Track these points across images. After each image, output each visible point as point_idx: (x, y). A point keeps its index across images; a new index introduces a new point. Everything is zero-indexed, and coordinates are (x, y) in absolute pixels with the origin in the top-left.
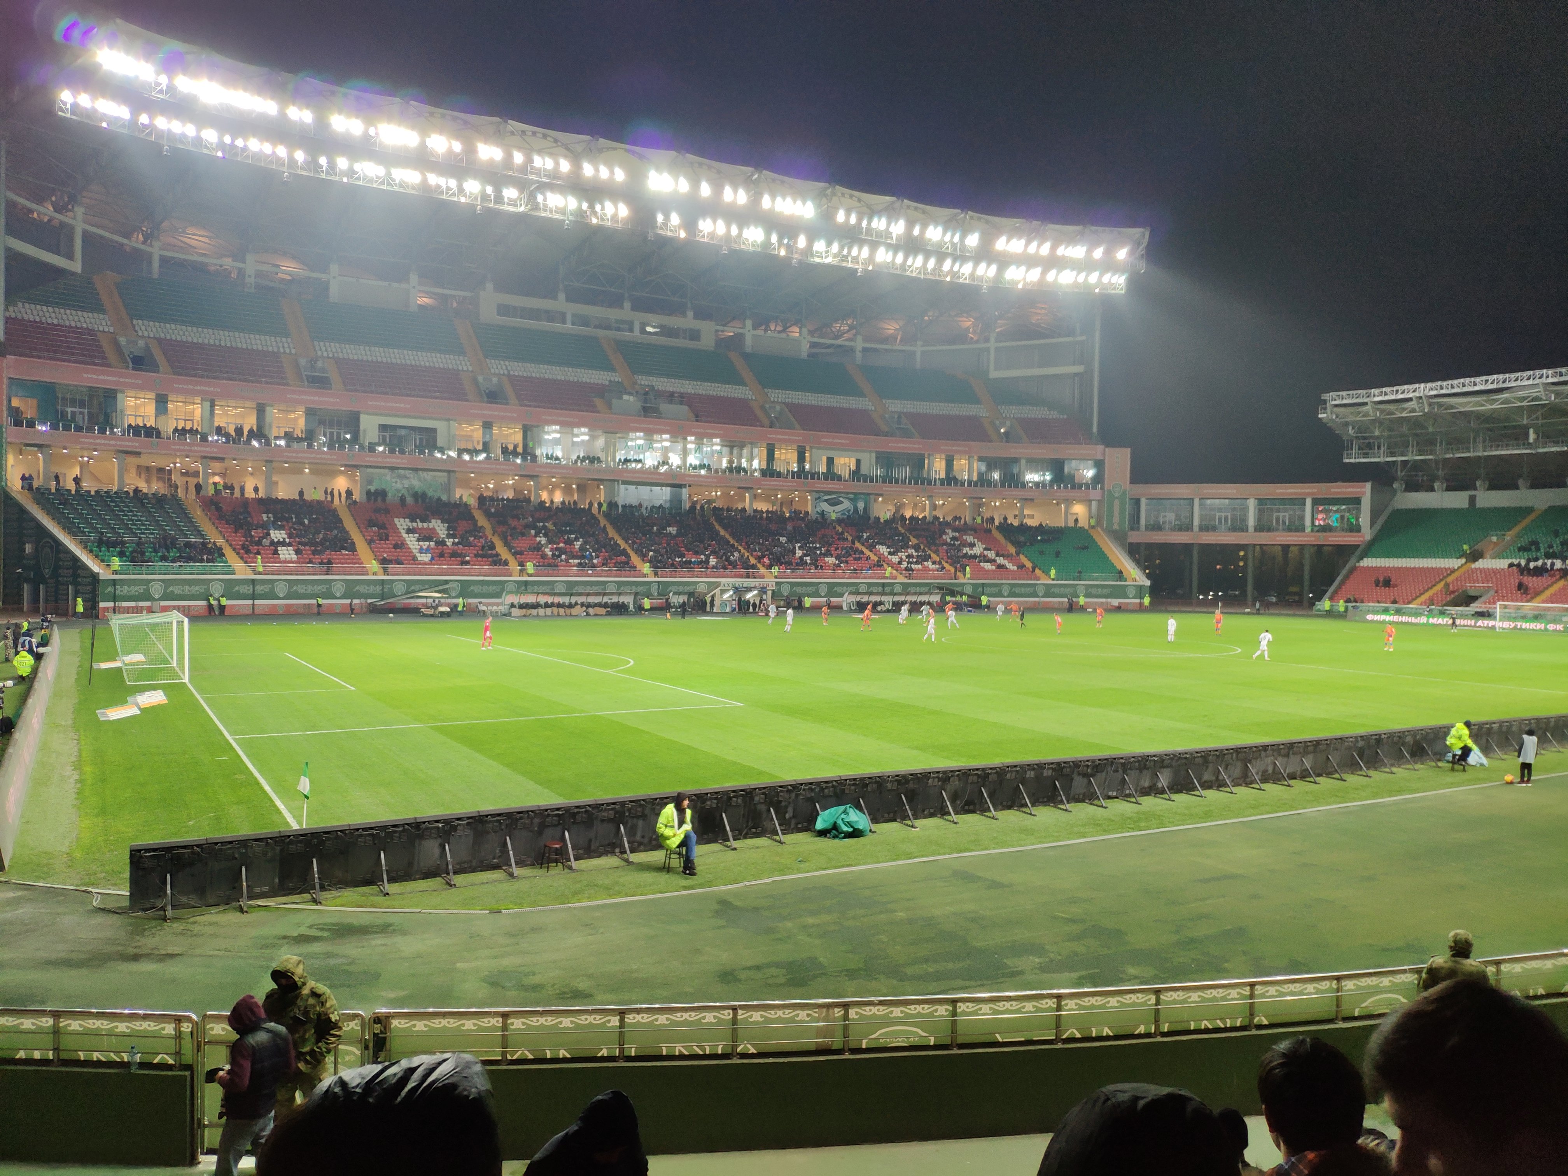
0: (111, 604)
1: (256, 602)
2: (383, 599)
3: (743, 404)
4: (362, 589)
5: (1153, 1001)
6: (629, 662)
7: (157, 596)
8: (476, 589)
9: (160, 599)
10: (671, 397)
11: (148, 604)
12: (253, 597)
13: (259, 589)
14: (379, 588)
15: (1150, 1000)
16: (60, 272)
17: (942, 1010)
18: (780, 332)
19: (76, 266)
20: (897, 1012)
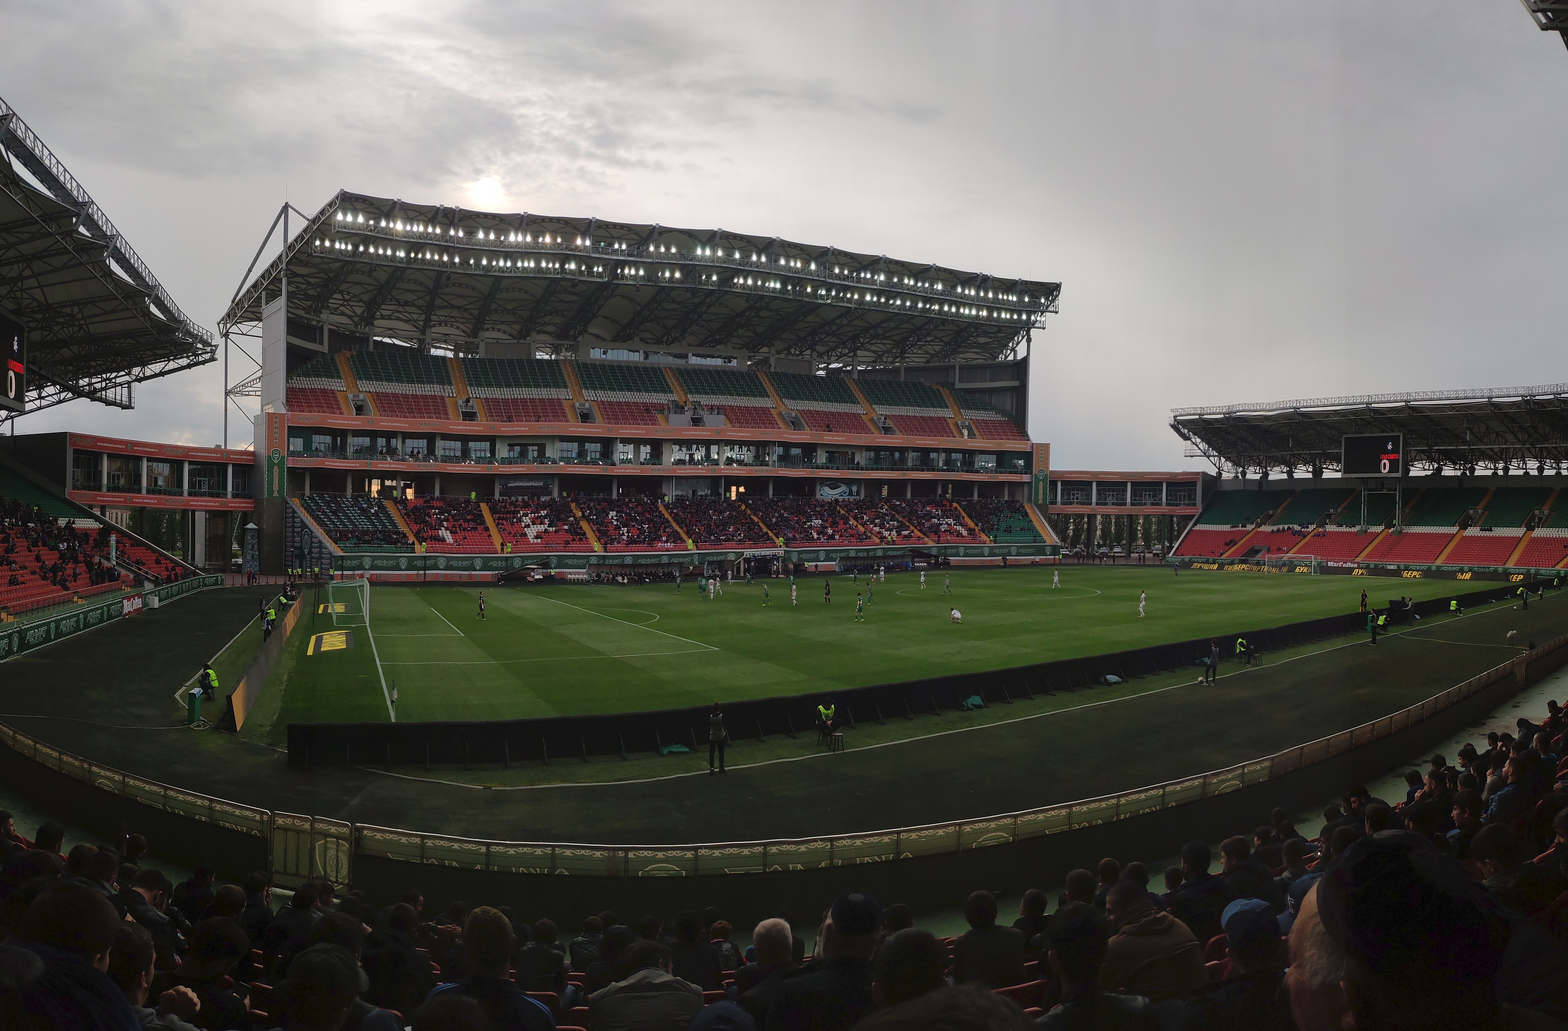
0: (340, 573)
1: (427, 572)
2: (506, 572)
3: (765, 411)
4: (494, 564)
5: (829, 847)
6: (656, 617)
7: (367, 567)
8: (569, 561)
9: (369, 570)
10: (711, 408)
11: (361, 572)
12: (425, 568)
13: (429, 562)
14: (504, 563)
15: (827, 845)
16: (315, 353)
17: (689, 855)
18: (798, 355)
19: (325, 349)
20: (660, 855)
